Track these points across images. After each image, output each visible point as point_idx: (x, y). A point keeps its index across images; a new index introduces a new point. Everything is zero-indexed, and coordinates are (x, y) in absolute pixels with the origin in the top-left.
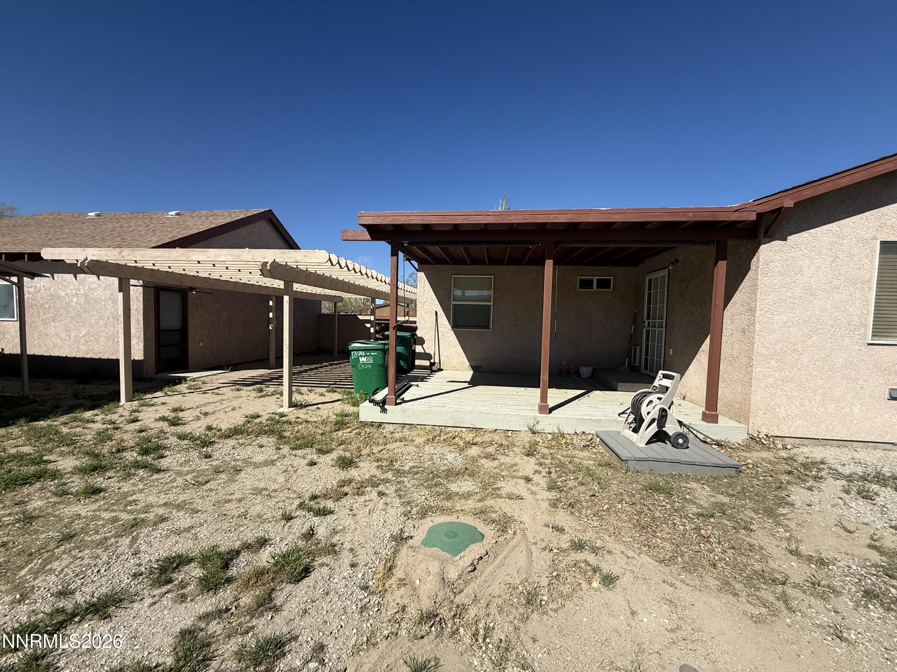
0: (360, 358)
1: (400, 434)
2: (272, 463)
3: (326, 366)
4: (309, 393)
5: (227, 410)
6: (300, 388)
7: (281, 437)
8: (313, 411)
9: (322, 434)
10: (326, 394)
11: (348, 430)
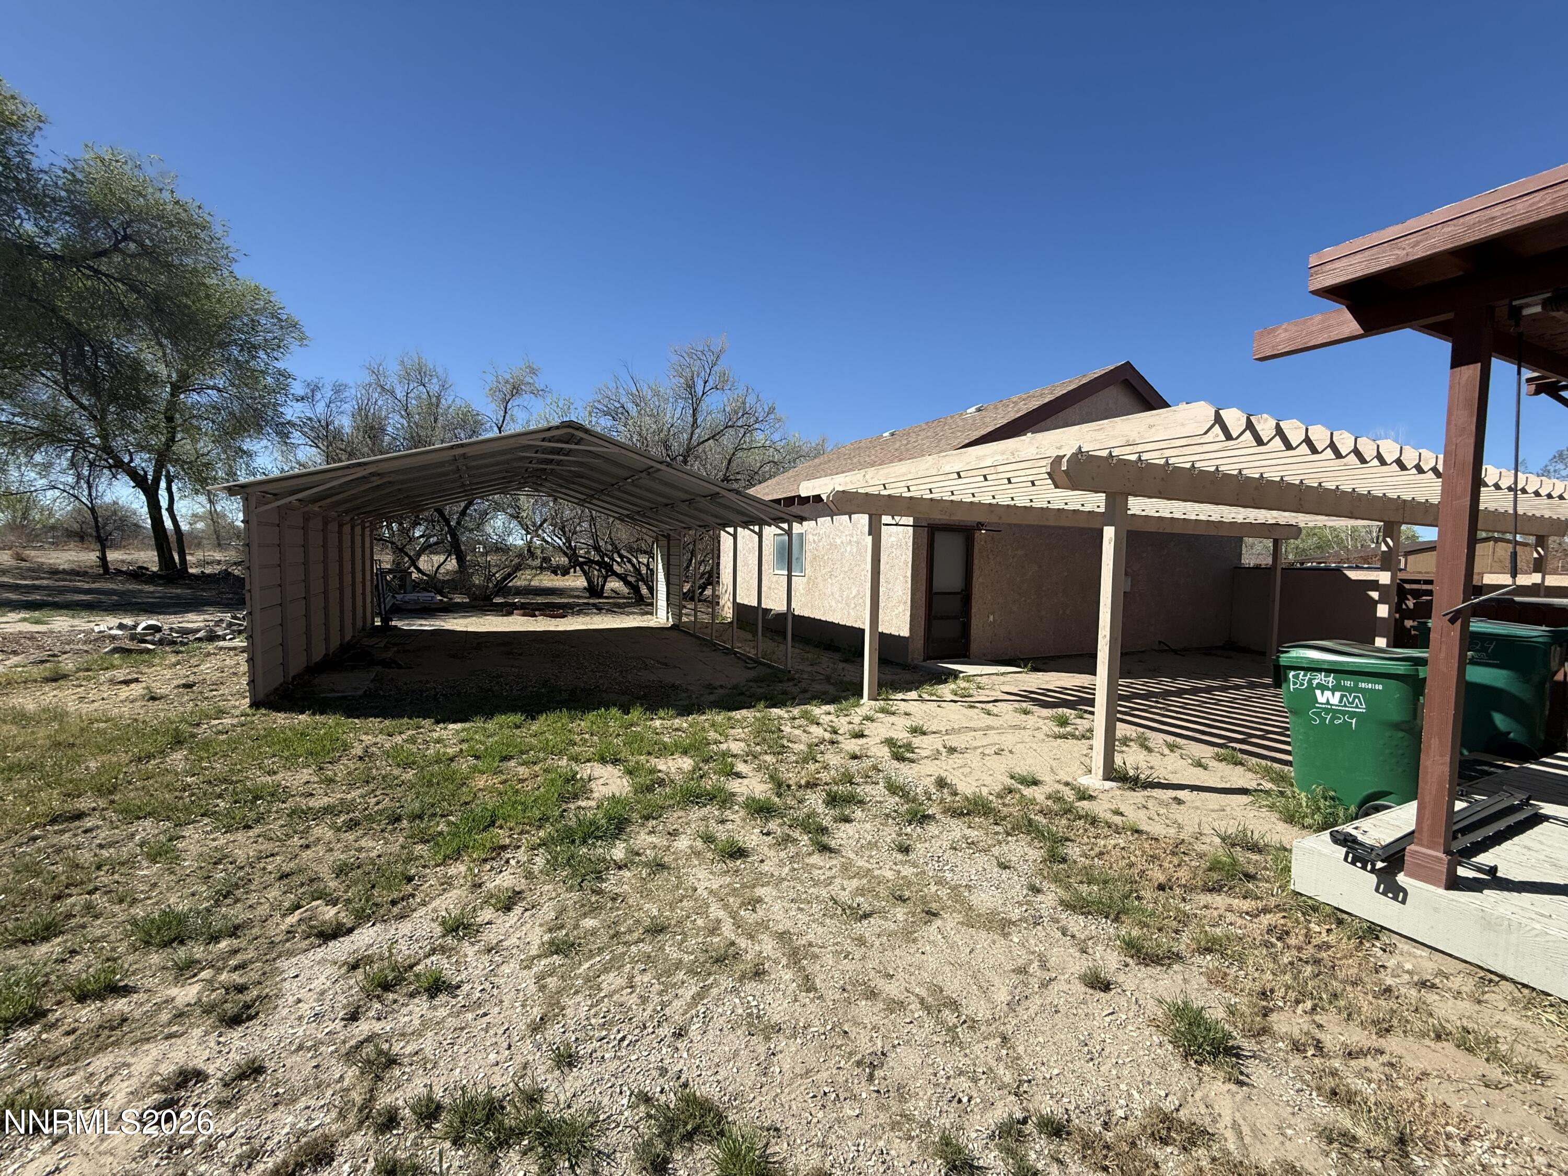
0: (1318, 692)
1: (1466, 1006)
2: (1003, 926)
3: (1238, 687)
4: (1167, 751)
5: (987, 752)
6: (1149, 733)
7: (1055, 857)
8: (1161, 803)
9: (1161, 887)
10: (1213, 764)
11: (1247, 905)
